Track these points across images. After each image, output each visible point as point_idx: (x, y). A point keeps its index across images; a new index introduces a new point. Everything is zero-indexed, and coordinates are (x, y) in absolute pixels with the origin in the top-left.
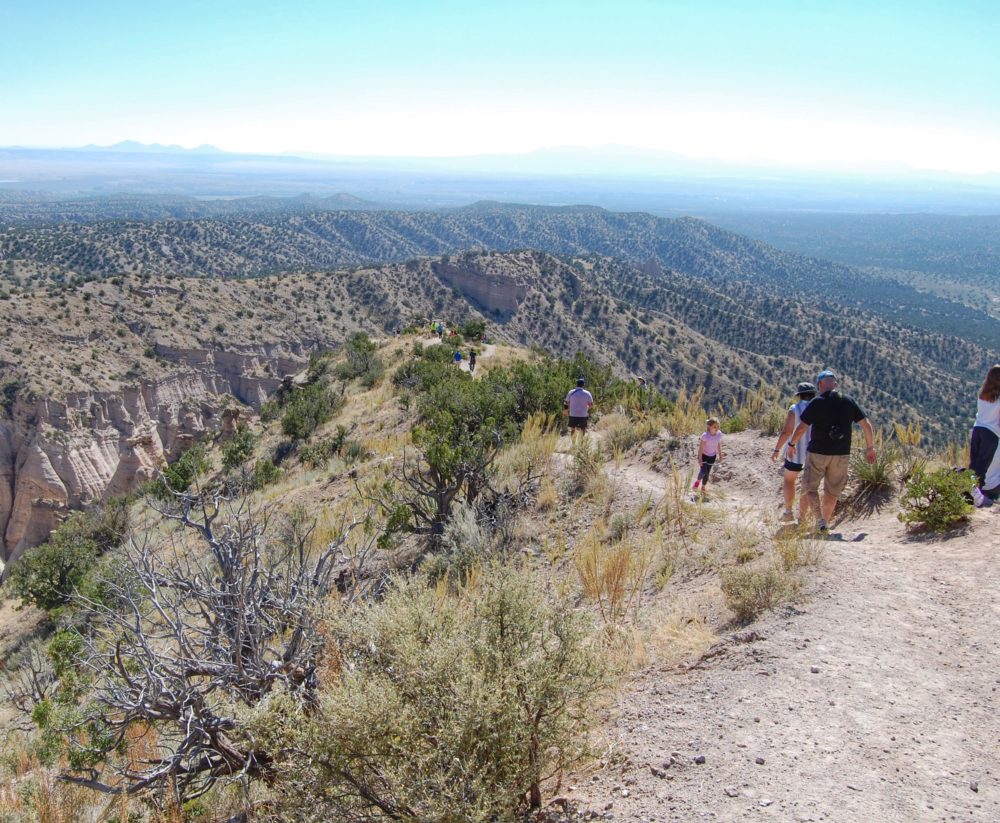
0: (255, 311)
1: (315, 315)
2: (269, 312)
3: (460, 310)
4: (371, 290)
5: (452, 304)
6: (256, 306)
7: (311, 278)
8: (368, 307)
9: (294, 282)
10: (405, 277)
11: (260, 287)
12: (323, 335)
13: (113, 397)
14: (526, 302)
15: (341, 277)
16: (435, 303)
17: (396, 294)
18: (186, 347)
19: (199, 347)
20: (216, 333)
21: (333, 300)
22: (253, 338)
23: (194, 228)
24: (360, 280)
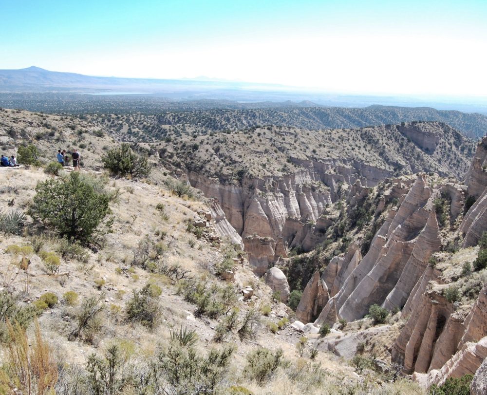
0: (326, 144)
1: (350, 148)
2: (331, 145)
3: (411, 147)
4: (371, 137)
5: (407, 145)
6: (325, 142)
7: (344, 131)
8: (371, 145)
9: (338, 132)
10: (385, 132)
11: (326, 134)
12: (355, 157)
13: (280, 179)
14: (439, 145)
15: (357, 131)
16: (400, 144)
17: (382, 139)
18: (303, 159)
19: (308, 159)
20: (313, 154)
21: (356, 141)
22: (328, 156)
23: (254, 113)
24: (366, 133)
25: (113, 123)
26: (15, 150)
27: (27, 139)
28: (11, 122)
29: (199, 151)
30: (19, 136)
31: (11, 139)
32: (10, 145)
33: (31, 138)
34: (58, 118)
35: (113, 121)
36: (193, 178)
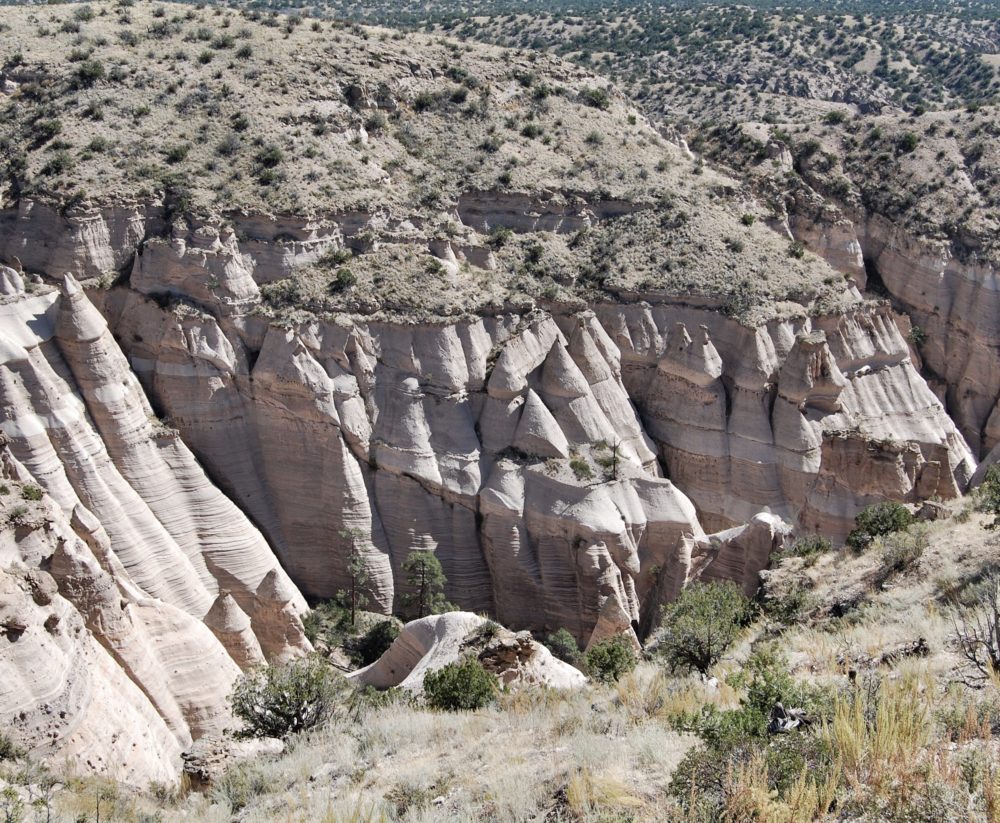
25: (839, 42)
26: (345, 137)
27: (389, 108)
28: (363, 63)
29: (913, 157)
30: (370, 102)
31: (346, 107)
32: (336, 123)
33: (399, 106)
34: (496, 51)
35: (842, 35)
36: (877, 233)
